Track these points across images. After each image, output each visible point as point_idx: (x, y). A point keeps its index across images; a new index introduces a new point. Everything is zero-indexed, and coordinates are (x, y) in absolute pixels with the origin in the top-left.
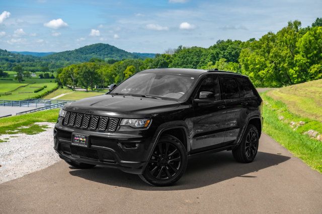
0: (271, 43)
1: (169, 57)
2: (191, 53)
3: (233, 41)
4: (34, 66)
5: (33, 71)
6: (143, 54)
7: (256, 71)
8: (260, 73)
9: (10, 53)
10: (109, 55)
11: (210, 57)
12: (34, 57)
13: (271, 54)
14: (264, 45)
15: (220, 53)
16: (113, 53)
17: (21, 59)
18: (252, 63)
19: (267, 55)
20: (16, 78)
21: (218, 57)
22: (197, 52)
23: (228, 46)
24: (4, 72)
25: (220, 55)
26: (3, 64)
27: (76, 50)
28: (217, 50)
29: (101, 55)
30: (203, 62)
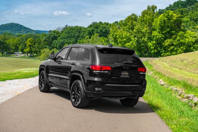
0: (134, 22)
1: (58, 33)
2: (74, 30)
6: (43, 31)
7: (123, 44)
8: (126, 45)
10: (18, 31)
11: (87, 33)
13: (135, 31)
14: (129, 24)
15: (94, 30)
16: (22, 30)
18: (120, 37)
19: (131, 31)
21: (93, 33)
22: (78, 29)
23: (100, 26)
25: (94, 32)
28: (93, 28)
29: (13, 31)
30: (82, 37)
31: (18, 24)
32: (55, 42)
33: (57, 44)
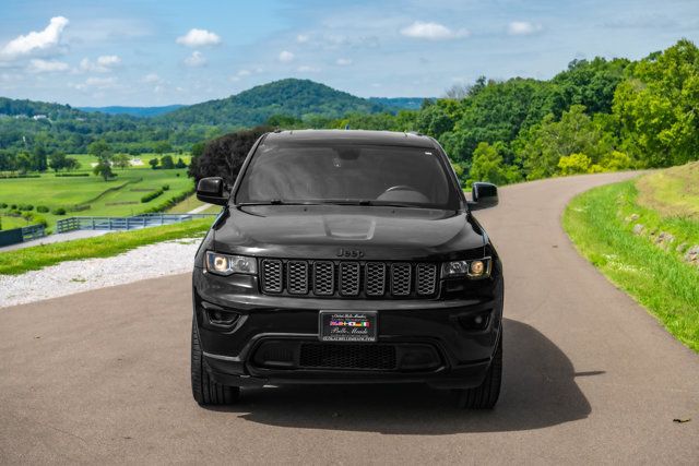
0: (686, 67)
1: (453, 108)
2: (505, 94)
3: (609, 59)
4: (136, 140)
5: (135, 153)
6: (395, 100)
7: (653, 133)
8: (661, 136)
9: (77, 113)
10: (312, 107)
11: (550, 102)
12: (133, 119)
13: (685, 92)
14: (669, 72)
15: (575, 91)
16: (323, 100)
17: (105, 126)
18: (641, 114)
19: (676, 92)
20: (96, 171)
21: (570, 102)
22: (521, 90)
23: (594, 74)
24: (68, 157)
25: (575, 98)
26: (64, 138)
27: (234, 99)
28: (568, 85)
29: (292, 108)
30: (536, 115)
31: (309, 82)
32: (447, 138)
33: (453, 146)
